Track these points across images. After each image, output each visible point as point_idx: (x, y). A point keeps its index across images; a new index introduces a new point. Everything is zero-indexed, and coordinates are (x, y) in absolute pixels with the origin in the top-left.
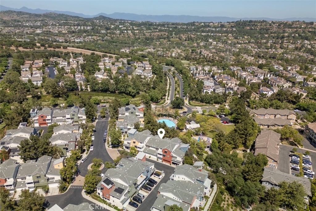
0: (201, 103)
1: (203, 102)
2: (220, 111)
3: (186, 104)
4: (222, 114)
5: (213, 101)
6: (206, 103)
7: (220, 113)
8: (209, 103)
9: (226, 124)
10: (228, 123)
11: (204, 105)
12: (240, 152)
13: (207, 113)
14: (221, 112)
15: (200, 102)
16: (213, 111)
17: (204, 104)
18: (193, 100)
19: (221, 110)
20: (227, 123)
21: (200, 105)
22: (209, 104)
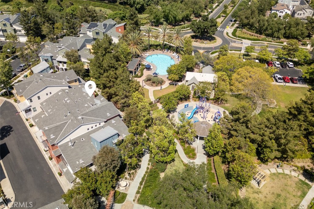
0: (256, 35)
1: (261, 34)
2: (285, 53)
3: (227, 33)
4: (288, 60)
5: (283, 31)
6: (268, 35)
7: (286, 57)
8: (271, 35)
9: (287, 84)
10: (293, 83)
11: (260, 39)
12: (293, 174)
13: (254, 54)
14: (287, 54)
15: (256, 33)
16: (270, 51)
17: (263, 37)
18: (244, 28)
19: (289, 50)
20: (293, 81)
21: (252, 37)
22: (273, 37)
